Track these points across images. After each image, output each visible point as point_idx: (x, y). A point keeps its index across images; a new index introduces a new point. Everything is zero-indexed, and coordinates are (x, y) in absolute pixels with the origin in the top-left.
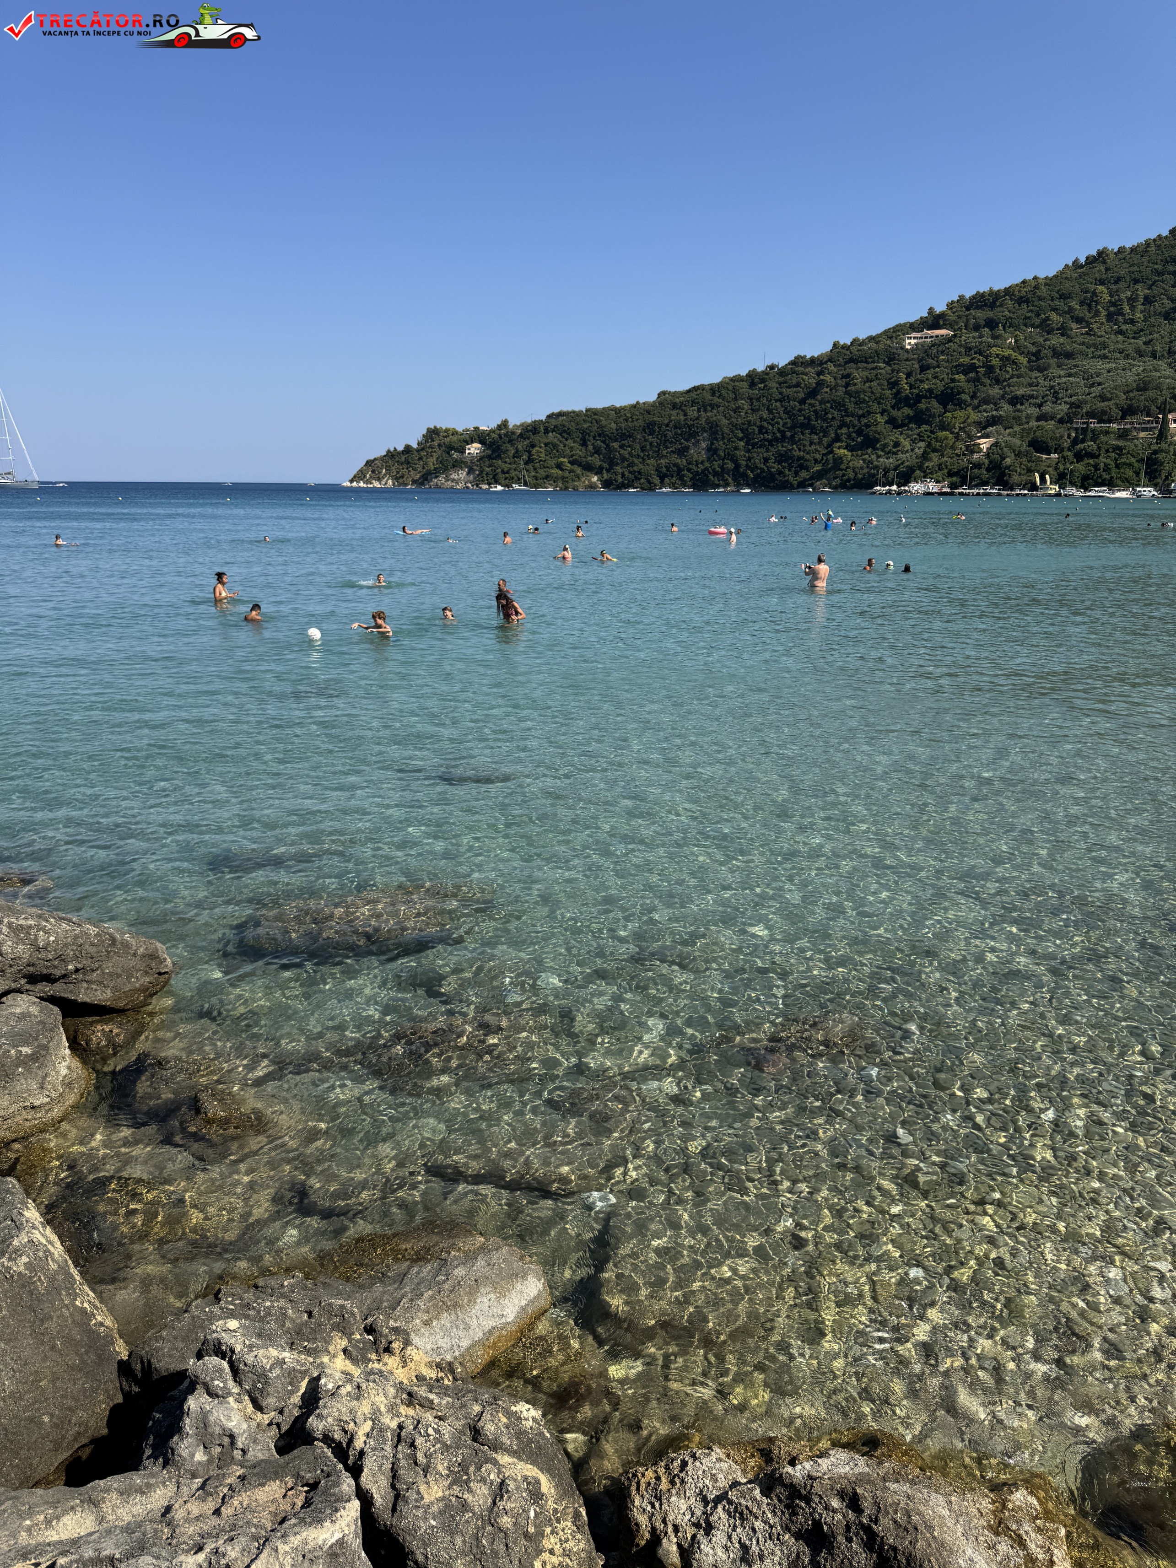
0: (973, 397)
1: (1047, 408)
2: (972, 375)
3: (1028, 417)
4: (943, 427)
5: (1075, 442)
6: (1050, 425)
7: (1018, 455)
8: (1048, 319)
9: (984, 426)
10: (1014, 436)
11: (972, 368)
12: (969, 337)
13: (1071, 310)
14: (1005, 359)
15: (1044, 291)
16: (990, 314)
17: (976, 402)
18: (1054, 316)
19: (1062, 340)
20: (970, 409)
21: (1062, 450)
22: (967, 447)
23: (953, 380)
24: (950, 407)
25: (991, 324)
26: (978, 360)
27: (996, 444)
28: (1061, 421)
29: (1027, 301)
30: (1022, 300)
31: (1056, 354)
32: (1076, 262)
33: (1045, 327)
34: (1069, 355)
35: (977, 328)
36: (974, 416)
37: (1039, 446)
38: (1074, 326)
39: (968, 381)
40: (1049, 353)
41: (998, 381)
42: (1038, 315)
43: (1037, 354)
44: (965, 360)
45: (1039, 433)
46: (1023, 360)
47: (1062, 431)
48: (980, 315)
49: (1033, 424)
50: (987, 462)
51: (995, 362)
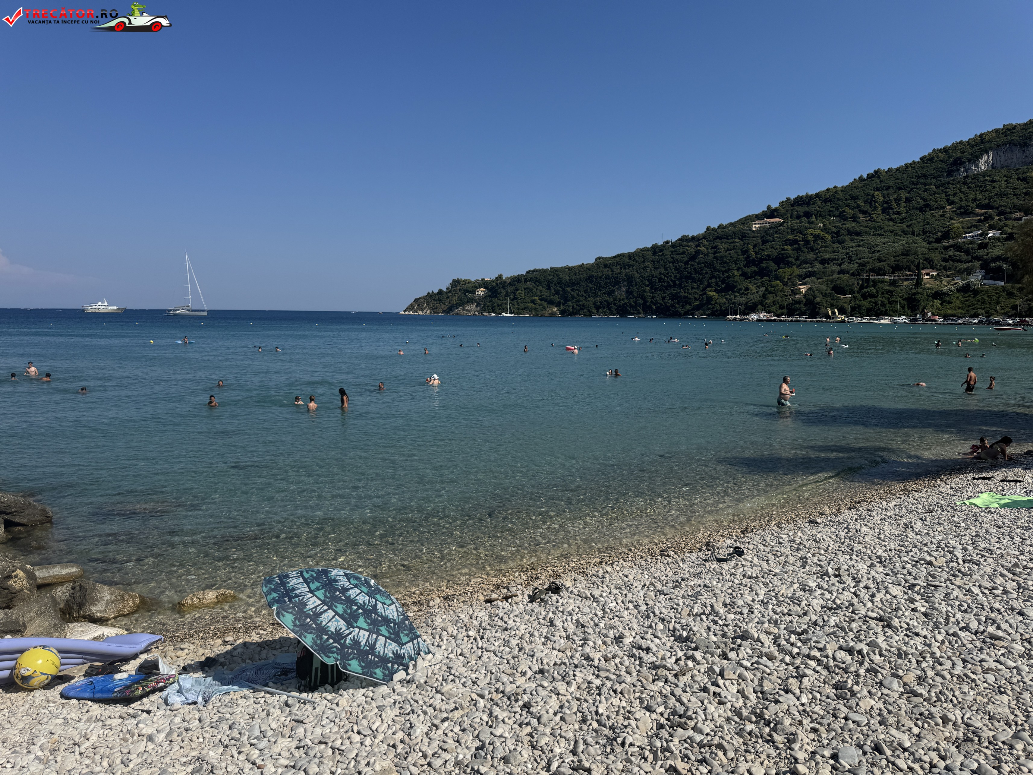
0: (797, 259)
1: (845, 267)
2: (796, 246)
3: (832, 272)
4: (777, 278)
5: (862, 287)
6: (845, 277)
7: (825, 295)
8: (844, 211)
9: (803, 278)
10: (822, 284)
11: (795, 242)
12: (794, 223)
13: (858, 206)
14: (817, 237)
15: (841, 195)
16: (807, 209)
17: (798, 262)
18: (847, 210)
19: (853, 224)
20: (795, 267)
21: (854, 292)
22: (792, 291)
23: (783, 249)
24: (782, 265)
25: (808, 215)
26: (799, 237)
27: (810, 289)
28: (853, 274)
29: (830, 201)
30: (826, 201)
31: (850, 233)
32: (861, 177)
33: (842, 216)
34: (858, 234)
35: (798, 217)
36: (797, 271)
37: (839, 290)
38: (861, 216)
39: (793, 250)
40: (846, 233)
41: (812, 250)
42: (837, 209)
43: (837, 233)
44: (791, 237)
45: (838, 282)
46: (829, 237)
47: (853, 281)
48: (801, 210)
49: (835, 276)
50: (804, 300)
51: (810, 238)
